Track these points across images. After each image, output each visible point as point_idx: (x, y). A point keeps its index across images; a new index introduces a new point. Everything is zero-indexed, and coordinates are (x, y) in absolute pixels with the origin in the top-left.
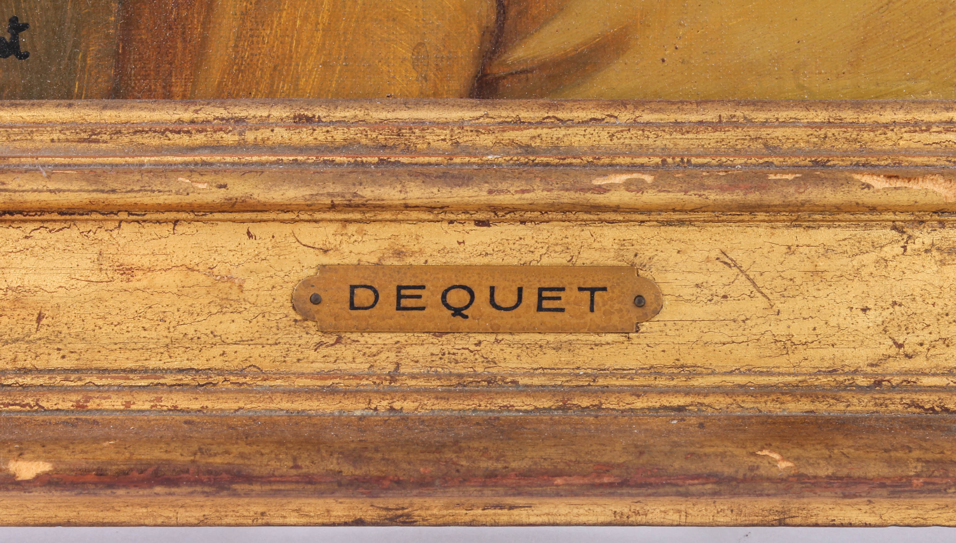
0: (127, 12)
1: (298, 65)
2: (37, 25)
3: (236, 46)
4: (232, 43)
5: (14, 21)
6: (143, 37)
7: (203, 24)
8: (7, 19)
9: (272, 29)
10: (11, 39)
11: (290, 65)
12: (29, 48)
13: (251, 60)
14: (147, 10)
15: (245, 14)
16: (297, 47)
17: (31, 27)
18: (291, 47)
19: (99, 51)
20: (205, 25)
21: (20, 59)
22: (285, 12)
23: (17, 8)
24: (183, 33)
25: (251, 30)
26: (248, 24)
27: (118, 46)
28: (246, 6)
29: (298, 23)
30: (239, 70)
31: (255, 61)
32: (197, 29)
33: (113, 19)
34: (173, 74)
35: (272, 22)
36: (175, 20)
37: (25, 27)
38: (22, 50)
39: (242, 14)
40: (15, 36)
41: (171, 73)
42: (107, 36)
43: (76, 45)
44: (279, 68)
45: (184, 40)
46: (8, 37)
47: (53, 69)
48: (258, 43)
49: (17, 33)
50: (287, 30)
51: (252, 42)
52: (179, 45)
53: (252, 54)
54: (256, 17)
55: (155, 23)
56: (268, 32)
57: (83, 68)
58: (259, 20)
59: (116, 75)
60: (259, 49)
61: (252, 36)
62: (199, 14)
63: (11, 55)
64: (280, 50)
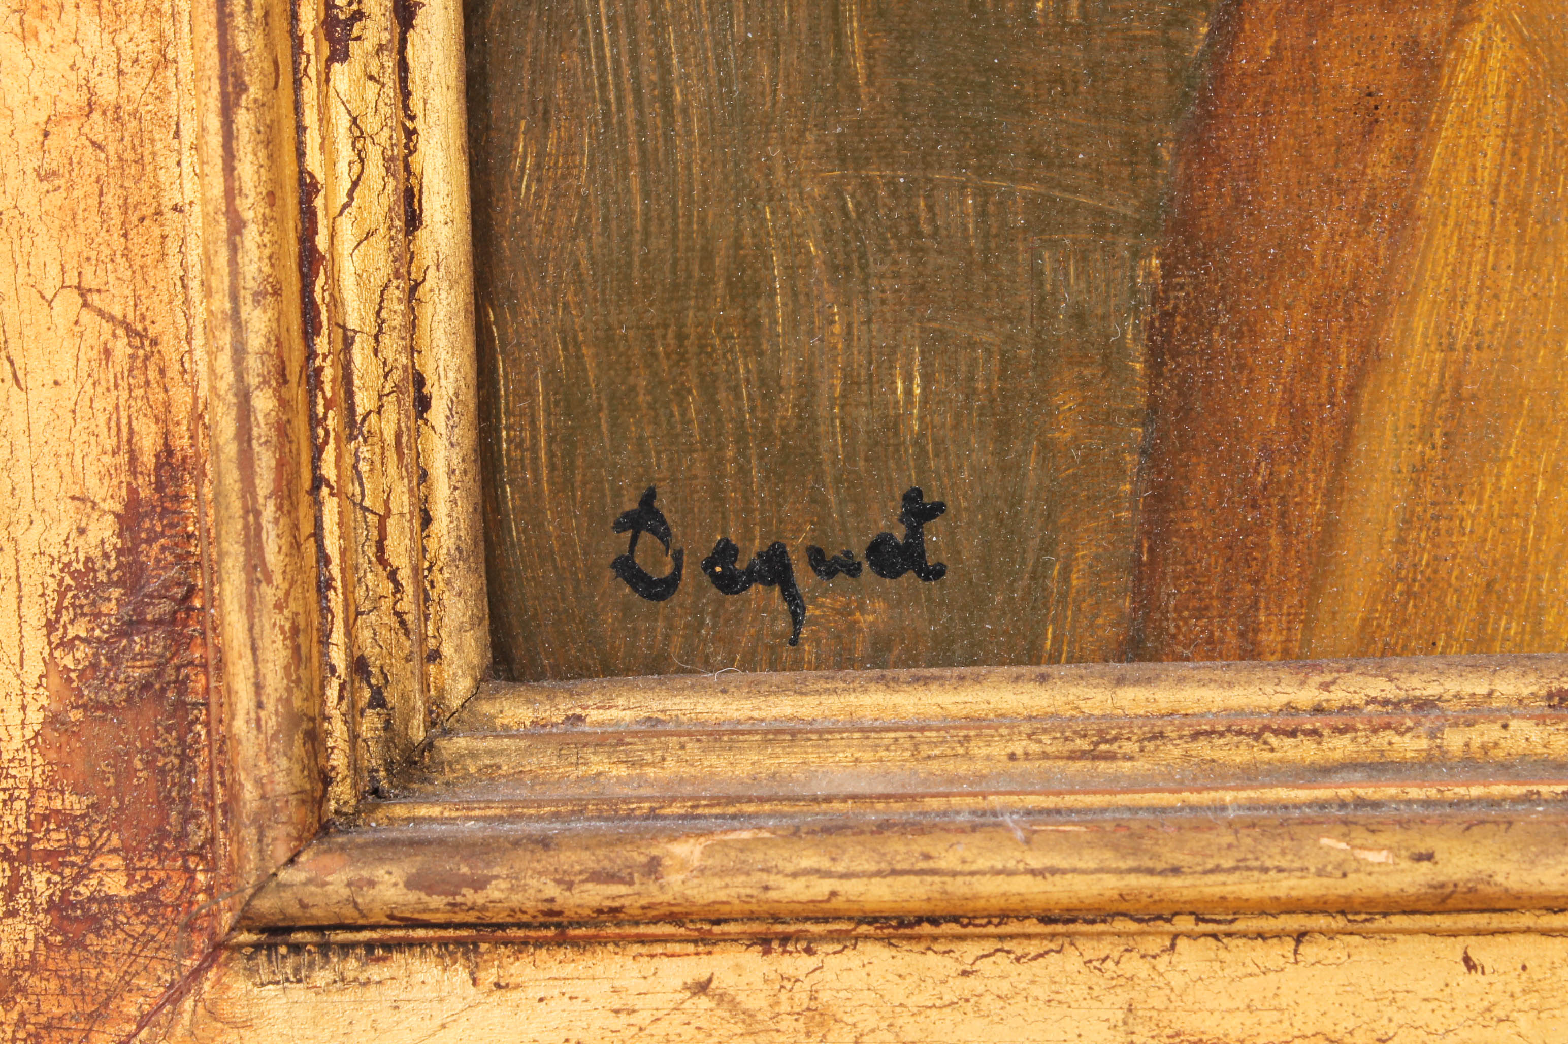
0: (1160, 473)
1: (1539, 579)
2: (964, 504)
3: (1402, 541)
4: (1391, 535)
5: (913, 497)
6: (1196, 525)
7: (1329, 494)
8: (898, 494)
9: (1480, 502)
10: (907, 536)
11: (1523, 579)
12: (944, 557)
13: (1435, 572)
14: (1202, 468)
15: (1420, 469)
16: (1537, 540)
17: (951, 510)
18: (1524, 540)
19: (1097, 558)
20: (1331, 495)
21: (927, 579)
22: (1509, 465)
23: (921, 471)
24: (1283, 514)
25: (1434, 504)
26: (1428, 492)
27: (1139, 547)
28: (1423, 453)
29: (1540, 486)
30: (1409, 593)
31: (1443, 573)
32: (1313, 504)
33: (1128, 487)
34: (1262, 605)
35: (1482, 485)
36: (1265, 487)
37: (938, 509)
38: (931, 560)
39: (1414, 469)
40: (915, 532)
41: (1257, 602)
42: (1116, 524)
43: (1047, 547)
44: (1497, 587)
45: (1285, 530)
46: (899, 534)
47: (998, 599)
48: (1449, 532)
49: (920, 525)
50: (1515, 502)
51: (1437, 530)
52: (1275, 542)
53: (1436, 558)
54: (1445, 477)
55: (1220, 494)
56: (1473, 508)
57: (1063, 596)
58: (1450, 482)
59: (1135, 610)
60: (1453, 545)
61: (1435, 518)
62: (1318, 472)
63: (905, 571)
64: (1500, 548)
